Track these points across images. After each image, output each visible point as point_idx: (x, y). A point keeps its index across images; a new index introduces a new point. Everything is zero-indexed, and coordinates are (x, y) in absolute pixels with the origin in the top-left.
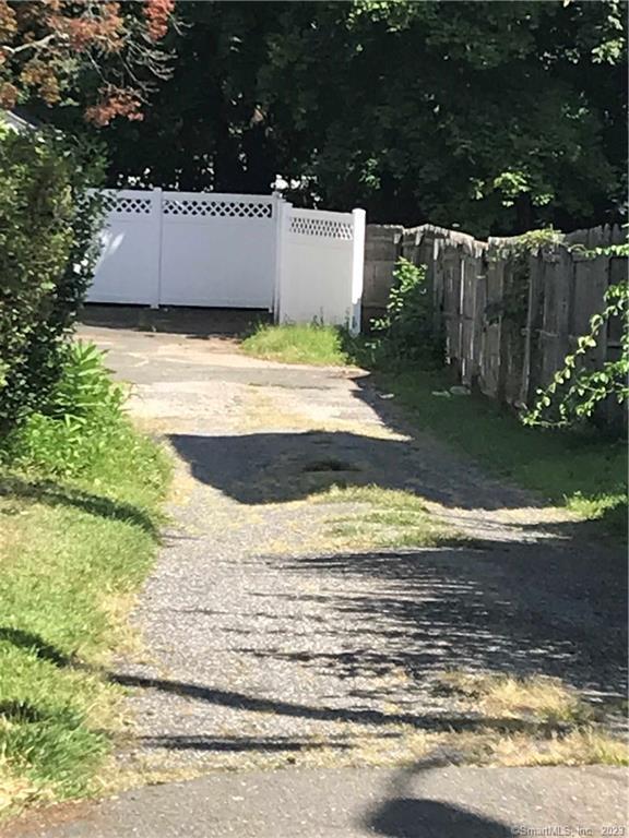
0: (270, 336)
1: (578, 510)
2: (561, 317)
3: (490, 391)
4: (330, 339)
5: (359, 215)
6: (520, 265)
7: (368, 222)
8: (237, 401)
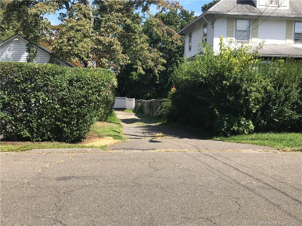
0: (126, 111)
1: (158, 124)
2: (155, 107)
3: (148, 115)
4: (132, 111)
5: (134, 99)
6: (151, 102)
7: (135, 99)
8: (124, 116)
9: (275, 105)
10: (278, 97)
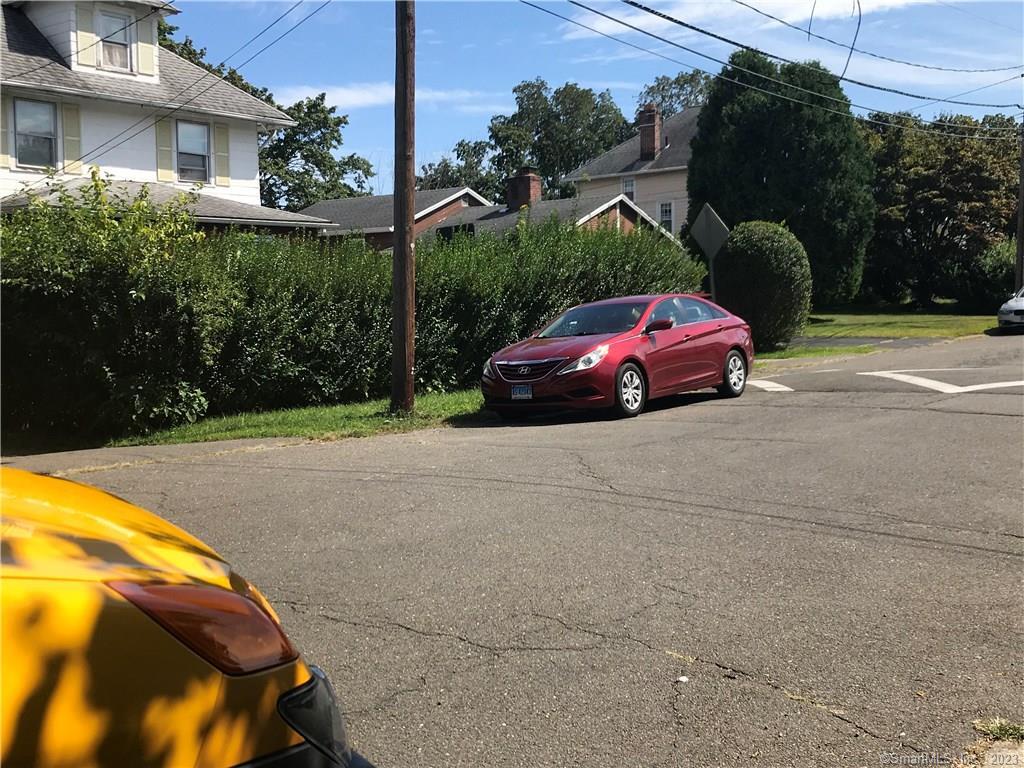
9: (251, 345)
10: (256, 325)
